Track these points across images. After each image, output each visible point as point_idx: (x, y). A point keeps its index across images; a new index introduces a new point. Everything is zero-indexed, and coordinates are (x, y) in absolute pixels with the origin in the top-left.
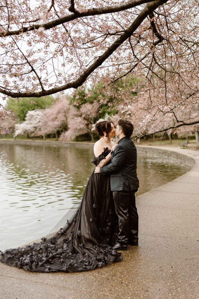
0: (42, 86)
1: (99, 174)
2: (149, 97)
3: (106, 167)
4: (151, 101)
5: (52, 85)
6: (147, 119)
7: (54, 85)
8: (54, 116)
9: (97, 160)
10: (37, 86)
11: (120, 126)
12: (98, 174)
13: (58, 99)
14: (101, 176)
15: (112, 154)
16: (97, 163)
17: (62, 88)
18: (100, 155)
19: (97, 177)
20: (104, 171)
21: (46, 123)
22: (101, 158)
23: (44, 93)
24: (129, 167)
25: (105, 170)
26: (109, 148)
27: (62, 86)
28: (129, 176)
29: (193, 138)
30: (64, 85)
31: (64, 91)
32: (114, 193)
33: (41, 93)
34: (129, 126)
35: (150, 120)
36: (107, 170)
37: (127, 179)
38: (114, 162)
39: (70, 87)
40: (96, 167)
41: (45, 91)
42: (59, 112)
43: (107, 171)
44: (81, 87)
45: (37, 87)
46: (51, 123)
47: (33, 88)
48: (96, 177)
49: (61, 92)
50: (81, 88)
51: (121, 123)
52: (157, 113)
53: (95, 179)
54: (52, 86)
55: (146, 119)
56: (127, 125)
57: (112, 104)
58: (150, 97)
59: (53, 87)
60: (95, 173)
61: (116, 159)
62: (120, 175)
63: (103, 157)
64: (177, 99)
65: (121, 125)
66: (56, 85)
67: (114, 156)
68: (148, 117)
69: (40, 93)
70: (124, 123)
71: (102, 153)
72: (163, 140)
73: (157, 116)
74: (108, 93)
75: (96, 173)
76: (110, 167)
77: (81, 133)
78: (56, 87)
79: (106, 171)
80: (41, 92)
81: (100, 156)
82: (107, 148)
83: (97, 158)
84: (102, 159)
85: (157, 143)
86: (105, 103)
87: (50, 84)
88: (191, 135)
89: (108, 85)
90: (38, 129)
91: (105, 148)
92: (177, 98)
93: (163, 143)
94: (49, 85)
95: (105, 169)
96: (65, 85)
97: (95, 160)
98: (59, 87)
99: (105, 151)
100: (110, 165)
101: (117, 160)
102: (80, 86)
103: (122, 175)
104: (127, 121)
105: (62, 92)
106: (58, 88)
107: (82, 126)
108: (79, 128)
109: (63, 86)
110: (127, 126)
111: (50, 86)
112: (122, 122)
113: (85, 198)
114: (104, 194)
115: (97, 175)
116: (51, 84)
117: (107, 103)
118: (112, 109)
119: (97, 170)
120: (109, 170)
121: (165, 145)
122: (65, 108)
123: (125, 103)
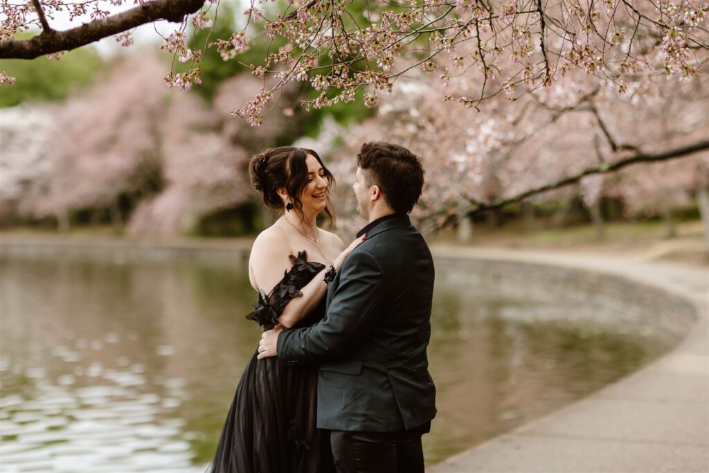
0: (41, 15)
1: (277, 362)
2: (476, 53)
3: (302, 336)
4: (487, 69)
5: (86, 8)
6: (486, 142)
7: (90, 9)
8: (104, 132)
9: (269, 305)
10: (21, 15)
11: (368, 172)
12: (273, 358)
13: (119, 61)
14: (284, 370)
15: (331, 284)
16: (271, 316)
17: (123, 22)
18: (279, 285)
19: (270, 375)
20: (292, 349)
21: (68, 164)
22: (283, 295)
23: (50, 42)
24: (396, 338)
25: (296, 347)
26: (314, 257)
27: (120, 15)
28: (391, 373)
29: (692, 215)
30: (130, 11)
31: (131, 31)
32: (334, 438)
33: (39, 40)
34: (403, 165)
35: (498, 144)
36: (303, 346)
37: (387, 386)
38: (335, 318)
39: (153, 19)
40: (264, 335)
41: (54, 32)
42: (125, 116)
43: (304, 349)
44: (198, 14)
45: (25, 20)
46: (90, 164)
47: (9, 19)
48: (266, 373)
49: (119, 35)
50: (198, 20)
51: (373, 158)
52: (528, 113)
53: (261, 380)
54: (85, 12)
55: (481, 138)
56: (395, 162)
57: (329, 80)
58: (480, 53)
59: (86, 19)
60: (259, 357)
61: (345, 308)
62: (356, 368)
63: (291, 291)
64: (582, 58)
65: (372, 164)
66: (98, 11)
67: (337, 292)
68: (488, 131)
69: (34, 41)
70: (380, 156)
71: (282, 277)
72: (569, 225)
73: (528, 127)
74: (312, 38)
75: (265, 359)
76: (318, 337)
77: (222, 201)
78: (98, 17)
79: (303, 353)
80: (37, 37)
81: (277, 289)
82: (303, 256)
83: (266, 297)
84: (288, 298)
85: (546, 237)
86: (299, 76)
87: (75, 6)
88: (682, 201)
89: (309, 7)
90: (35, 190)
91: (296, 255)
92: (581, 53)
93: (568, 236)
94: (72, 9)
95: (298, 342)
96: (135, 10)
97: (262, 308)
98: (108, 19)
99: (295, 267)
100: (319, 328)
101: (348, 312)
102: (193, 11)
103: (363, 367)
104: (392, 147)
105: (124, 38)
106: (105, 21)
107: (226, 172)
108: (210, 180)
109: (125, 13)
110: (394, 168)
111: (78, 14)
112: (373, 155)
113: (222, 463)
114: (296, 442)
115: (269, 364)
116: (82, 6)
117: (309, 79)
118: (329, 103)
119: (268, 343)
120: (313, 350)
121: (575, 246)
122: (152, 100)
123: (380, 76)
